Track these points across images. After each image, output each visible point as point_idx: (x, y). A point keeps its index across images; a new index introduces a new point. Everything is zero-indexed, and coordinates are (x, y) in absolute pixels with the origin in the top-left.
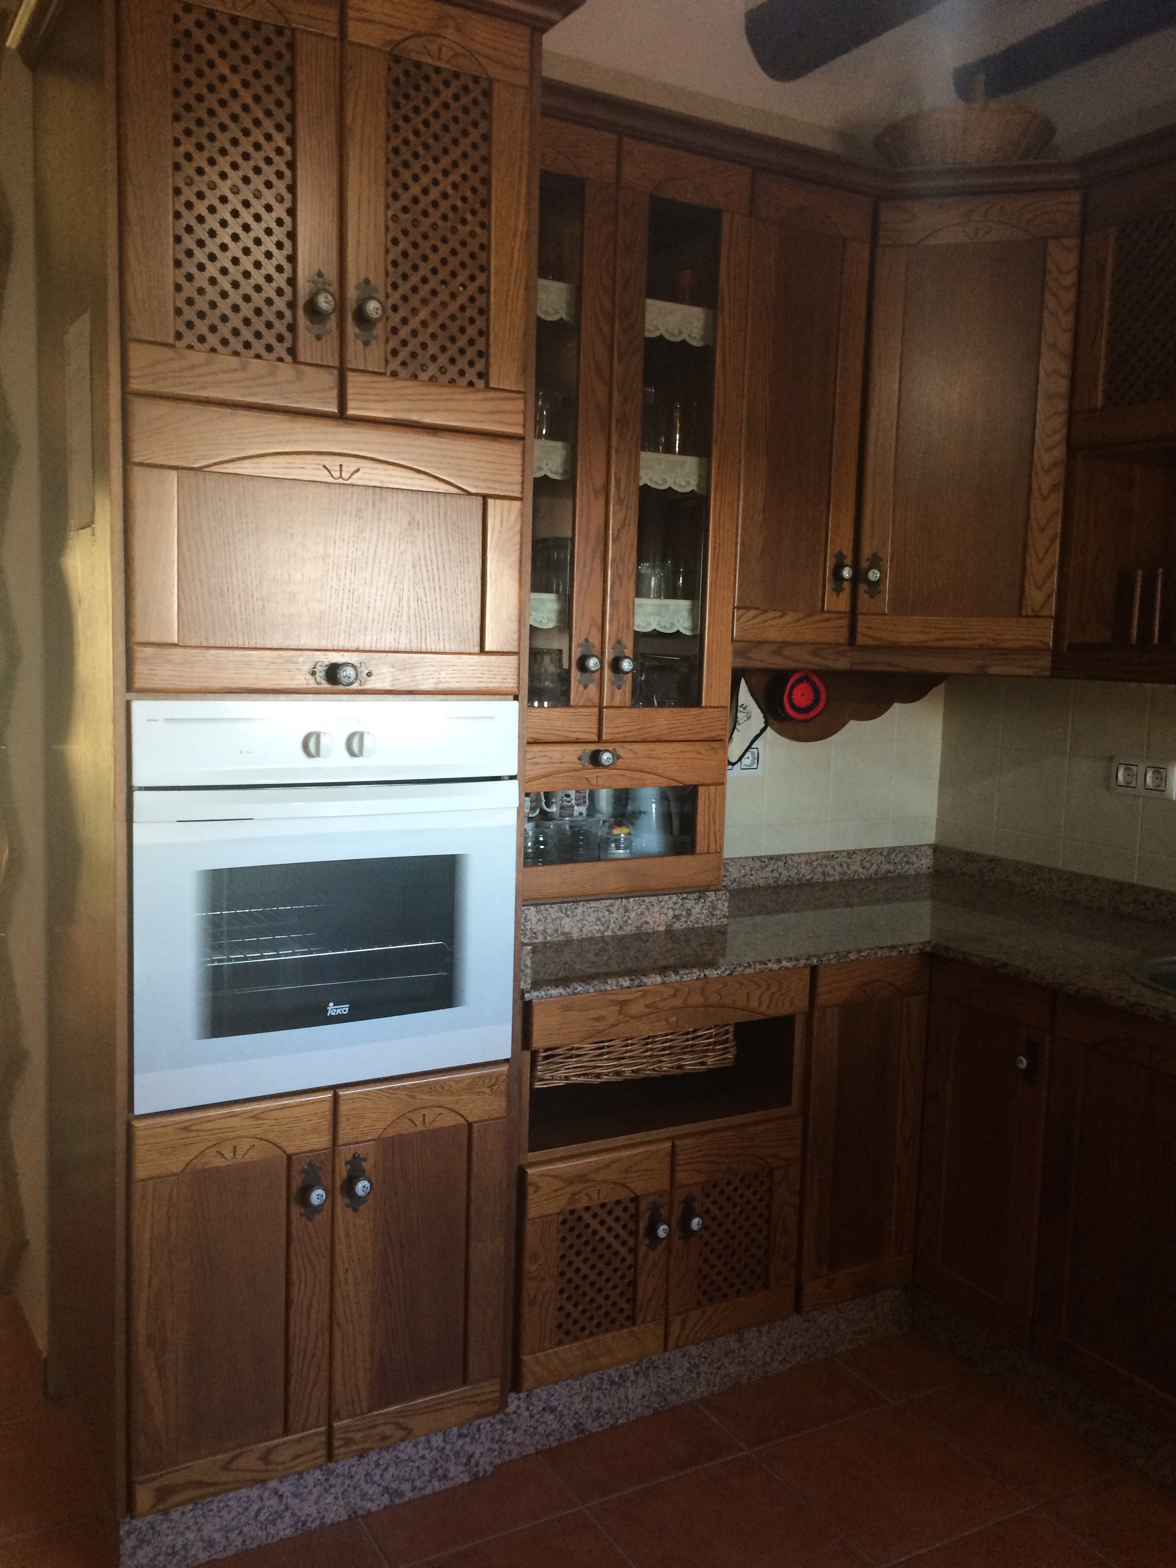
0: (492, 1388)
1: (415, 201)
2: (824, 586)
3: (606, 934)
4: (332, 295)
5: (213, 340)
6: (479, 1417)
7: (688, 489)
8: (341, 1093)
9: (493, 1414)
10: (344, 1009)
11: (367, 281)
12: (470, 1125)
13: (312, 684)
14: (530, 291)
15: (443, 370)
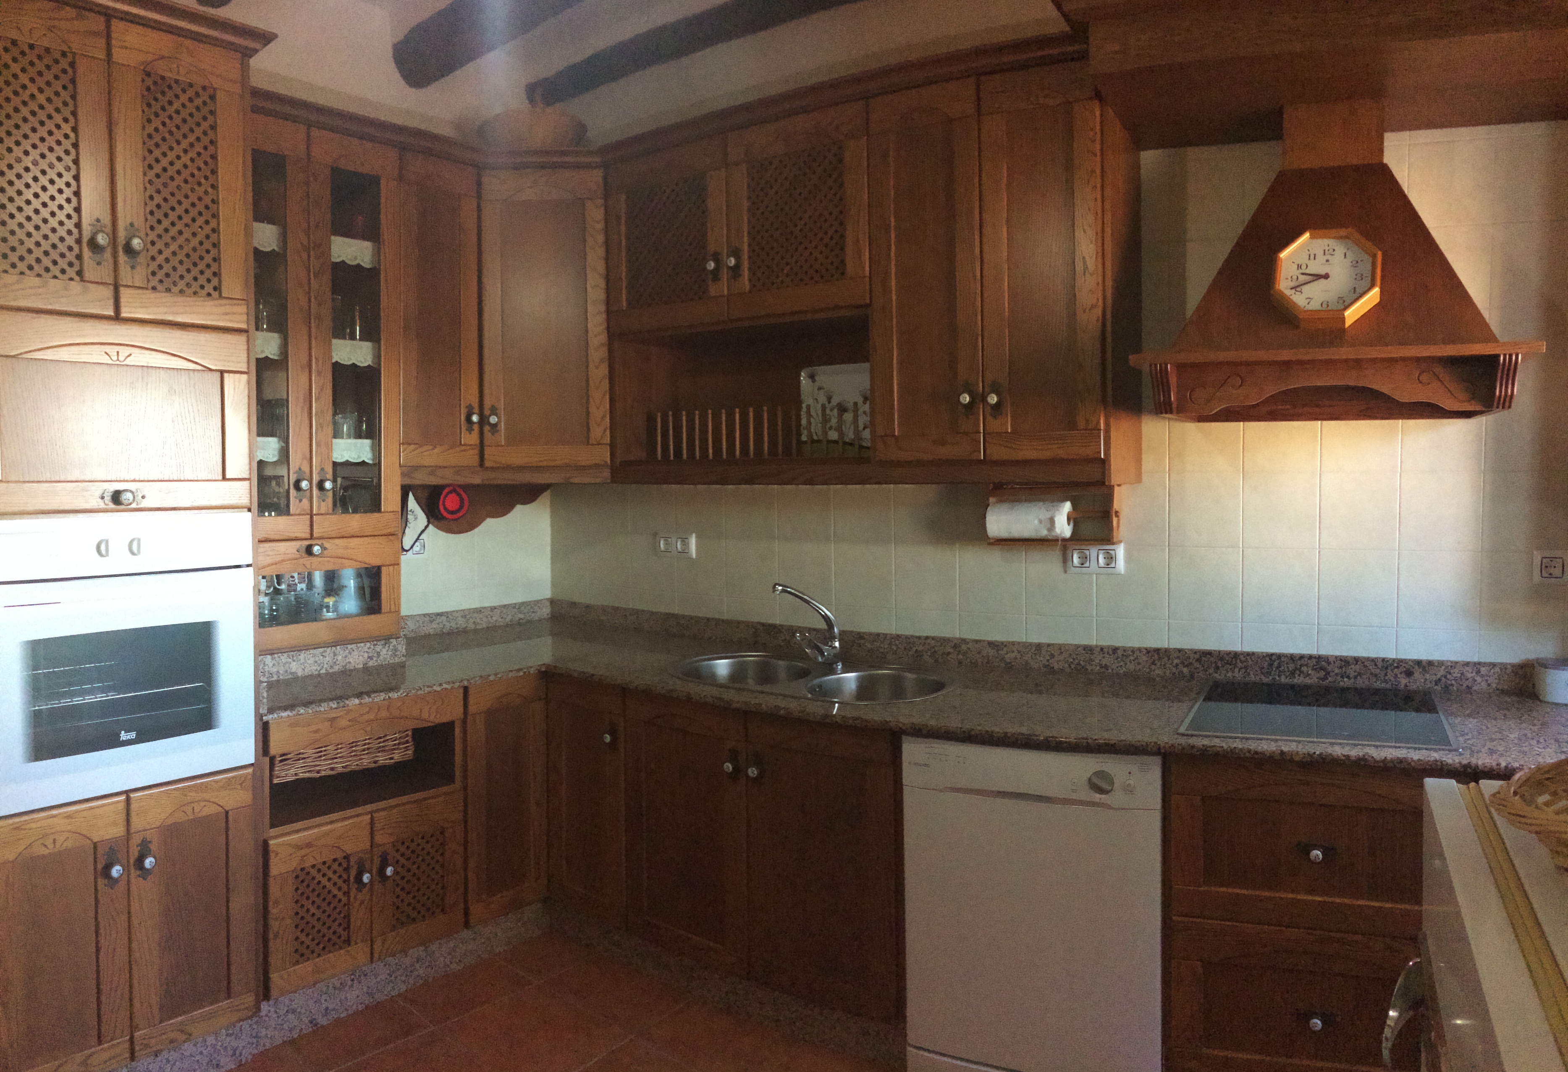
0: (249, 999)
1: (165, 170)
2: (461, 428)
3: (321, 672)
4: (107, 234)
5: (21, 266)
6: (241, 1020)
7: (366, 364)
8: (132, 795)
9: (250, 1018)
10: (133, 735)
11: (132, 225)
12: (227, 812)
13: (102, 505)
14: (248, 233)
15: (188, 285)
